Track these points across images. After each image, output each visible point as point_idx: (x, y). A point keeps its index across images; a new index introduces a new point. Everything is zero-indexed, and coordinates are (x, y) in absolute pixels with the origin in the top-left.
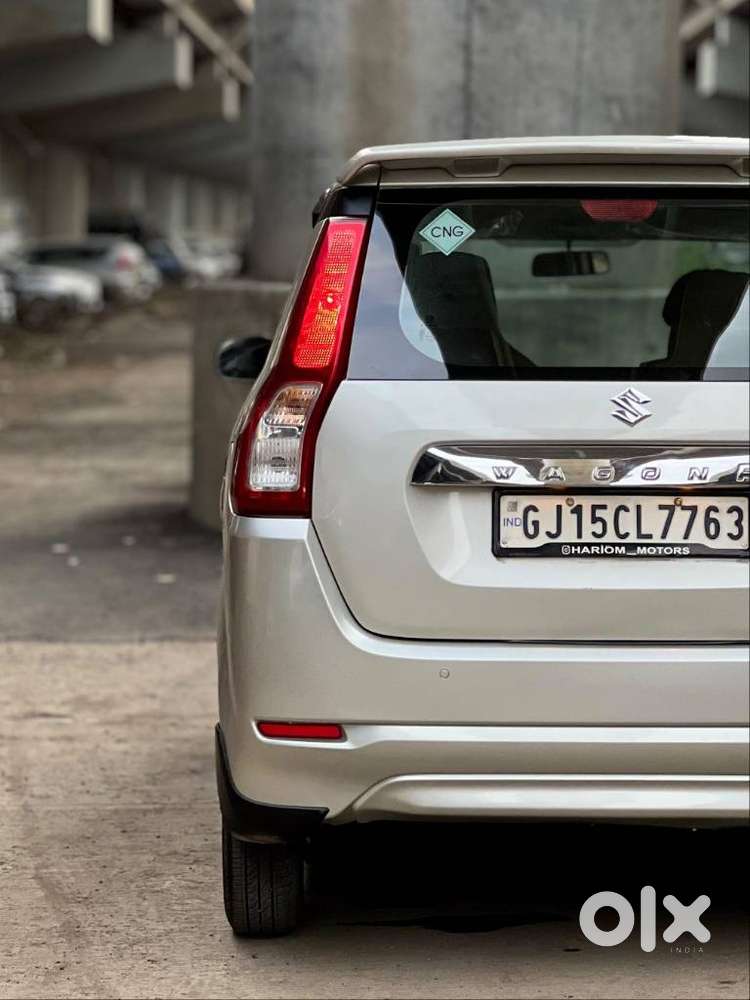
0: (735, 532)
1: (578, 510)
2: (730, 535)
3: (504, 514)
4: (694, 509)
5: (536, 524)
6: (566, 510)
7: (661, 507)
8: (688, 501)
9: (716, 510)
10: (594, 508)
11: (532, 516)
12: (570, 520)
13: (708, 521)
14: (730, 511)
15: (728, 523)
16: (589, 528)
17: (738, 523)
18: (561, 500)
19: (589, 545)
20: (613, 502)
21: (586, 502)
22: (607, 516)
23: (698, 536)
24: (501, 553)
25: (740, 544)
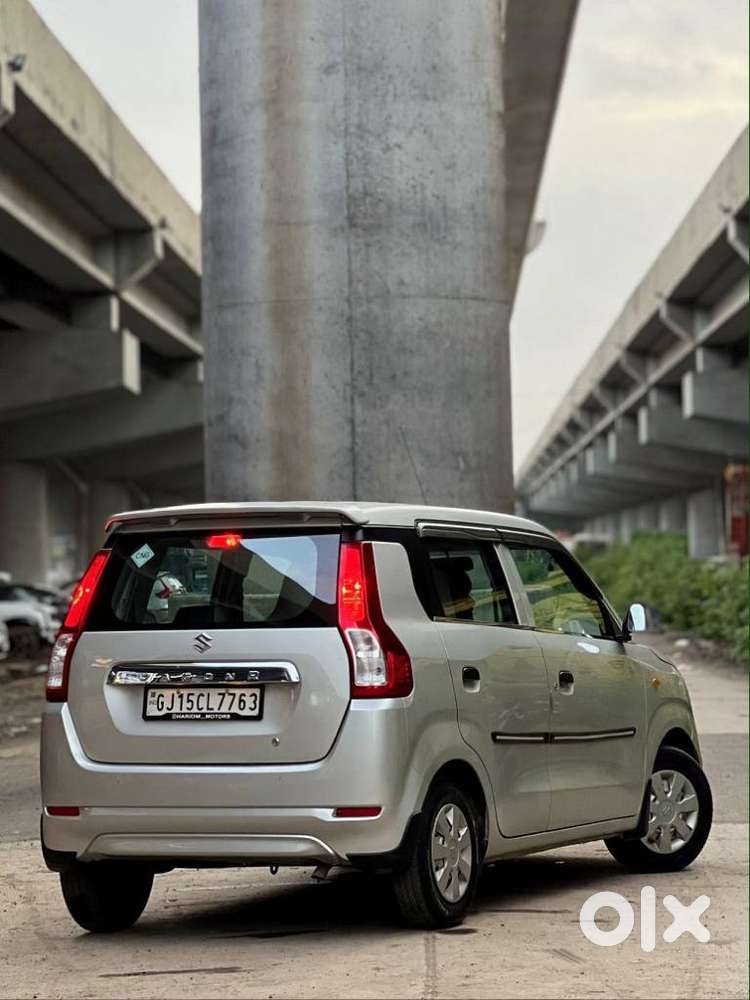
0: (253, 706)
1: (181, 696)
2: (250, 709)
3: (150, 699)
4: (234, 695)
5: (162, 703)
6: (176, 696)
7: (220, 694)
8: (232, 691)
9: (244, 695)
10: (189, 695)
11: (161, 699)
12: (177, 701)
13: (241, 701)
14: (251, 696)
15: (249, 702)
16: (186, 705)
17: (255, 702)
18: (174, 691)
19: (185, 714)
20: (197, 692)
21: (185, 692)
22: (194, 698)
23: (235, 709)
24: (147, 718)
25: (255, 713)
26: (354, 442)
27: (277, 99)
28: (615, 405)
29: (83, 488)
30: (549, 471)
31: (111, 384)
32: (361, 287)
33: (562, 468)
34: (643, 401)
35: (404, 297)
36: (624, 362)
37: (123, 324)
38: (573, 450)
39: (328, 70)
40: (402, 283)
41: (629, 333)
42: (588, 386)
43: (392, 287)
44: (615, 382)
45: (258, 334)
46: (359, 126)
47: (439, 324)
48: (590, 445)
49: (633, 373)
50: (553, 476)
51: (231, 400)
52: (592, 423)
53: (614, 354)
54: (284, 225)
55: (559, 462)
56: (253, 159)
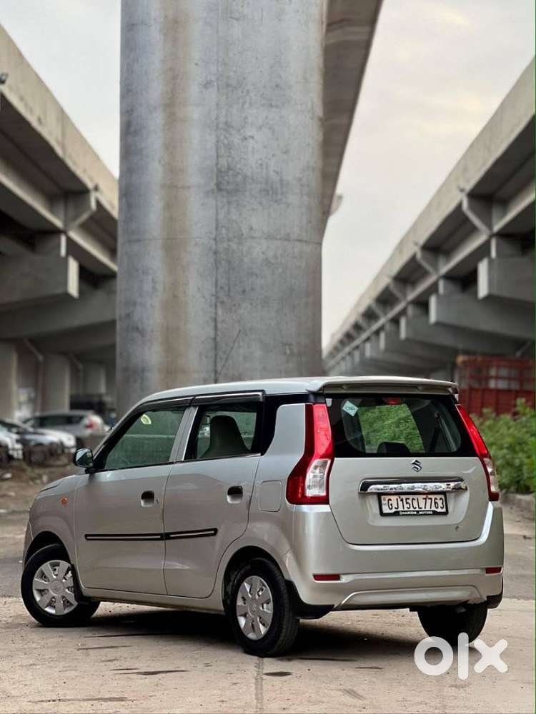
1: (402, 500)
2: (441, 507)
3: (383, 502)
4: (431, 499)
5: (391, 505)
6: (399, 500)
7: (423, 499)
8: (430, 496)
9: (437, 499)
10: (406, 499)
11: (390, 502)
12: (400, 503)
13: (435, 503)
14: (440, 499)
15: (440, 502)
16: (406, 506)
17: (442, 503)
18: (397, 497)
19: (406, 511)
20: (411, 497)
21: (404, 497)
22: (410, 501)
23: (433, 508)
24: (382, 514)
25: (444, 510)
26: (216, 334)
27: (171, 104)
28: (385, 314)
29: (41, 358)
30: (340, 355)
31: (59, 291)
32: (224, 231)
33: (350, 353)
34: (403, 312)
35: (253, 238)
36: (392, 288)
37: (68, 253)
38: (357, 342)
39: (207, 85)
40: (251, 229)
41: (396, 268)
42: (368, 301)
43: (245, 231)
44: (385, 299)
45: (154, 260)
46: (226, 123)
47: (275, 257)
48: (368, 339)
49: (397, 293)
50: (343, 359)
51: (135, 304)
52: (370, 326)
53: (386, 281)
54: (173, 188)
55: (347, 349)
56: (154, 142)
